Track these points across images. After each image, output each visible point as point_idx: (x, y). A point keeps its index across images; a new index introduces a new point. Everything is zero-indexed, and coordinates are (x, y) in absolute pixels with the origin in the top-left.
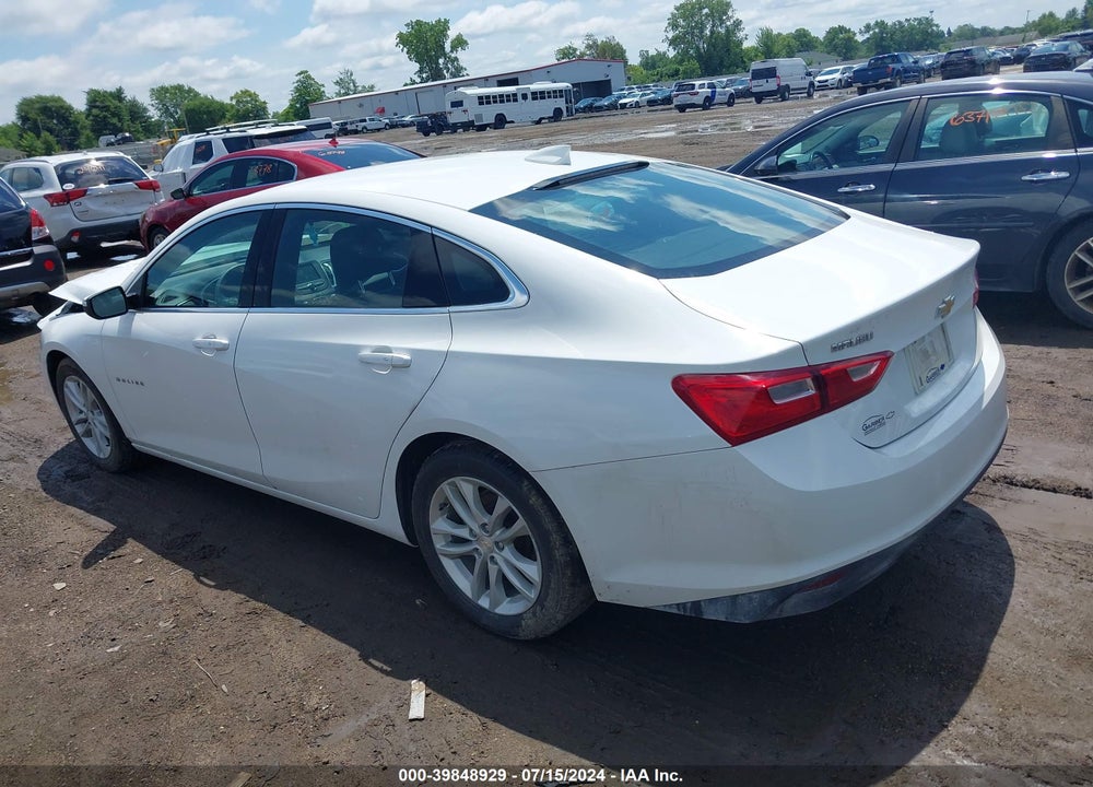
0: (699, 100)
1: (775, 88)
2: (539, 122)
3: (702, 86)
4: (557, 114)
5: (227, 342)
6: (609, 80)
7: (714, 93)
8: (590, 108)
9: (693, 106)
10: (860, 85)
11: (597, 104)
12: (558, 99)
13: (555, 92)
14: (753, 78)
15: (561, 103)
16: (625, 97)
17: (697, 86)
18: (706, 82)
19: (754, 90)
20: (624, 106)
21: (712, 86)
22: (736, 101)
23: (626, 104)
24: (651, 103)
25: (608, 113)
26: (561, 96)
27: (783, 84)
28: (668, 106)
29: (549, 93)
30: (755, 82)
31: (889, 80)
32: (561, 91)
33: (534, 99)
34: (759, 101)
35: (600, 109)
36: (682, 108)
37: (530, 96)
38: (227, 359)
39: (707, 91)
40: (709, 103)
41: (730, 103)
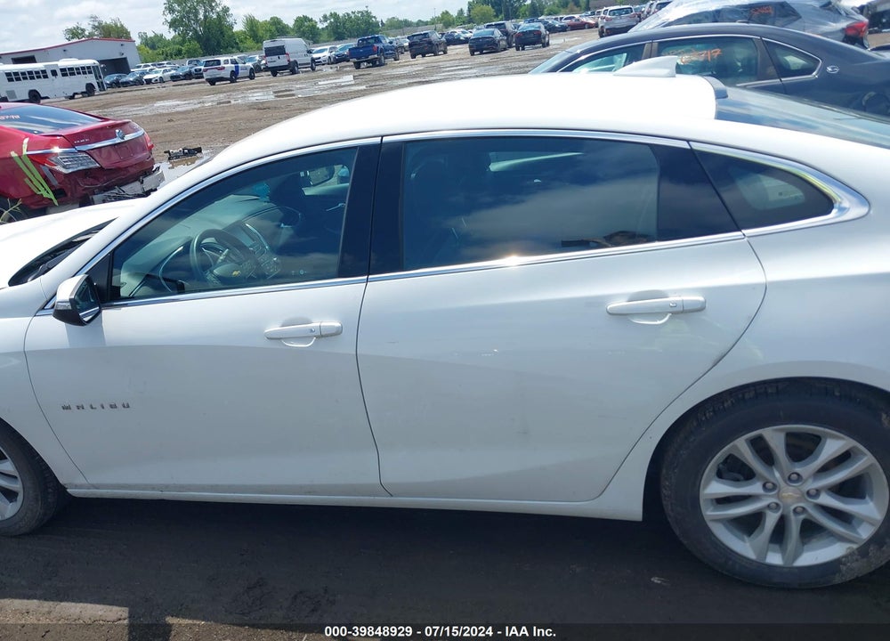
0: (226, 74)
1: (287, 63)
2: (72, 97)
3: (226, 62)
4: (90, 90)
5: (338, 324)
6: (125, 59)
7: (237, 68)
8: (116, 84)
9: (222, 79)
10: (355, 60)
11: (124, 80)
12: (88, 75)
13: (83, 68)
14: (267, 55)
15: (91, 79)
16: (148, 73)
17: (222, 62)
18: (229, 58)
19: (270, 65)
20: (149, 82)
21: (234, 62)
22: (256, 75)
23: (151, 79)
24: (174, 78)
25: (135, 88)
26: (90, 73)
27: (292, 60)
28: (200, 80)
29: (77, 69)
30: (269, 58)
31: (376, 56)
32: (89, 68)
33: (63, 75)
34: (274, 74)
35: (126, 84)
36: (212, 81)
37: (59, 73)
38: (345, 347)
39: (230, 66)
40: (234, 76)
41: (251, 77)
